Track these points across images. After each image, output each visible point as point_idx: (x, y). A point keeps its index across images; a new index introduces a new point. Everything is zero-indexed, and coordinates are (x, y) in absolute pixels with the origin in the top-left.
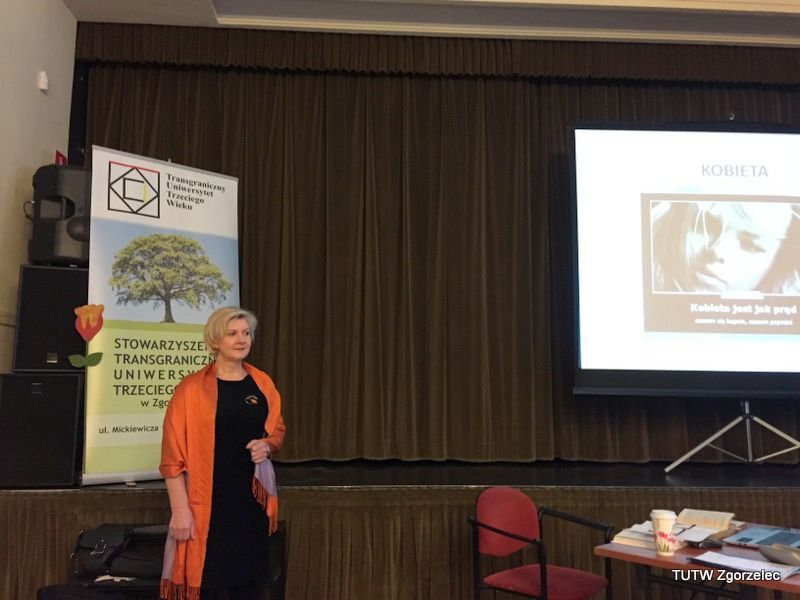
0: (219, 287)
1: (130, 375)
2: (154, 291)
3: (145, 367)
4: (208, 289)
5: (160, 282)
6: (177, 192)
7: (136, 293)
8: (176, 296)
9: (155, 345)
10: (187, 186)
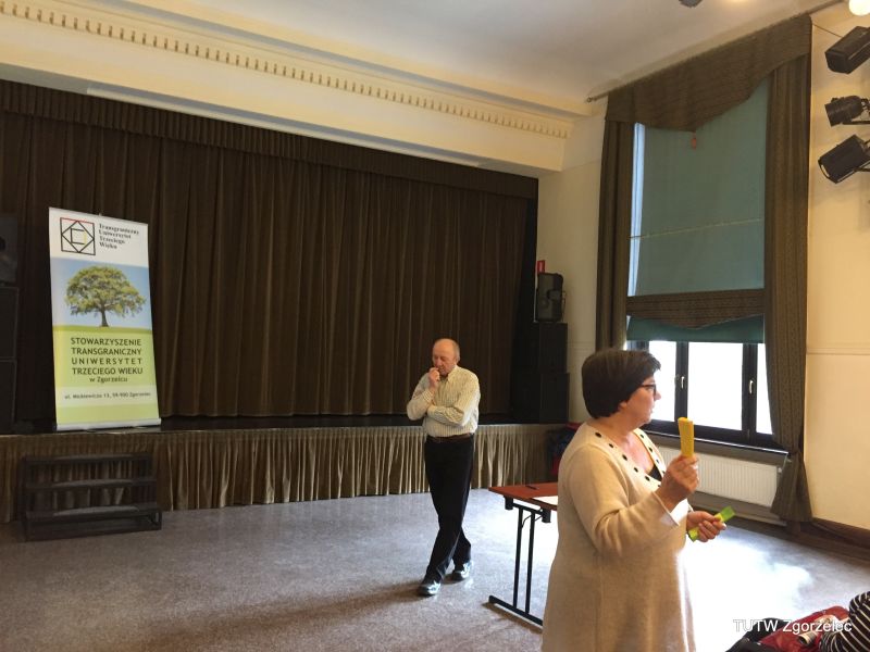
0: (138, 302)
1: (82, 361)
2: (94, 306)
3: (91, 356)
4: (129, 303)
5: (97, 300)
6: (106, 237)
7: (83, 307)
8: (109, 308)
9: (96, 342)
10: (112, 232)
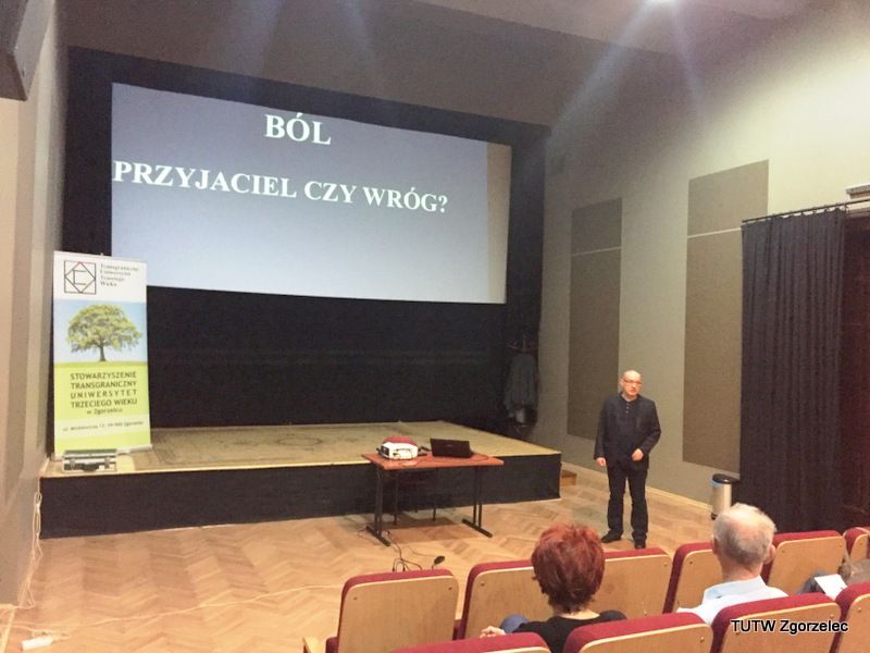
0: (135, 336)
1: (80, 395)
2: (94, 342)
3: (88, 390)
4: (127, 338)
5: (96, 337)
6: (106, 275)
7: (83, 345)
8: (107, 344)
9: (94, 376)
10: (113, 270)
